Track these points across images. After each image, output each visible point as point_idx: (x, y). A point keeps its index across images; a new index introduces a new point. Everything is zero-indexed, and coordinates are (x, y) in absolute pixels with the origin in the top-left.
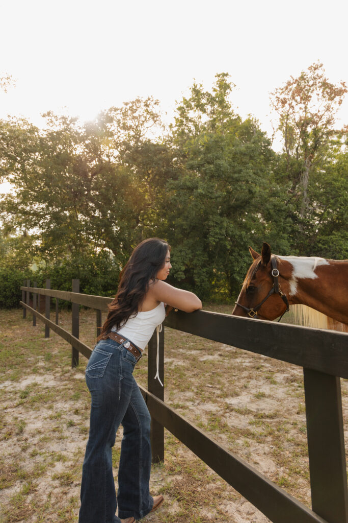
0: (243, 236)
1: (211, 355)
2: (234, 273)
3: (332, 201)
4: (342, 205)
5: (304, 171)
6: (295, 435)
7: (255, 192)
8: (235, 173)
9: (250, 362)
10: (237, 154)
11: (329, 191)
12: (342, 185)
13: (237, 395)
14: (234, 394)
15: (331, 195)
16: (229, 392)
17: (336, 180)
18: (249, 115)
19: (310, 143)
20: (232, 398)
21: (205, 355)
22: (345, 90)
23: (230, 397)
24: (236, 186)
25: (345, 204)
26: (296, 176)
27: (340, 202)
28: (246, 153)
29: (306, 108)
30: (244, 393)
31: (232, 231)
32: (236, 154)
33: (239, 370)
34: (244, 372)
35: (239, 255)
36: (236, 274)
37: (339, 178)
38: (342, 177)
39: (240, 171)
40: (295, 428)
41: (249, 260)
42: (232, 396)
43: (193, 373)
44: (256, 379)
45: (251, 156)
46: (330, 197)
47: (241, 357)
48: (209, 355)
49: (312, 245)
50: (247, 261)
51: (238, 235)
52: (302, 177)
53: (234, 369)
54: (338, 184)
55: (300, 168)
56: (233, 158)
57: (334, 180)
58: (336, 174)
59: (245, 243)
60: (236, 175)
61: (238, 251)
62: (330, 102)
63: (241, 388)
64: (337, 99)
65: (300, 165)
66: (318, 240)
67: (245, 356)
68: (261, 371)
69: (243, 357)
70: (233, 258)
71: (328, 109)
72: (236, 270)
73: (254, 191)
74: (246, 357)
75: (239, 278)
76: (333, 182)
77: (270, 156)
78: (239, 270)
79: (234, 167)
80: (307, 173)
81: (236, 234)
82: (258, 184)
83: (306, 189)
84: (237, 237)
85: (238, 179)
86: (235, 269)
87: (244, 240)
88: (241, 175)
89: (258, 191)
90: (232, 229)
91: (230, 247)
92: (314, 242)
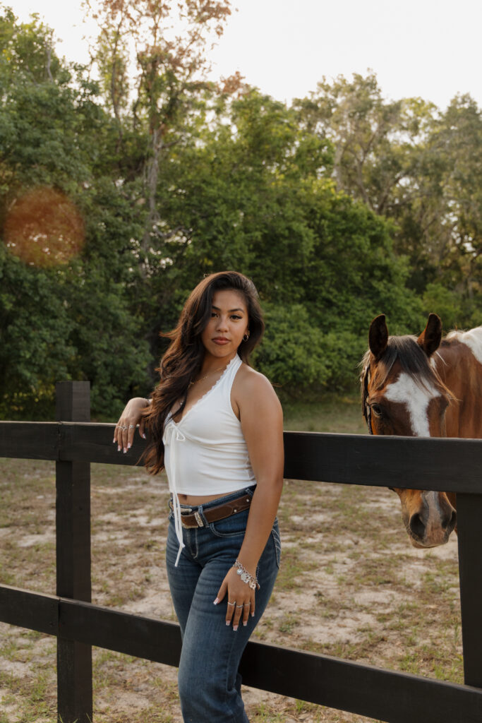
0: (40, 284)
1: (38, 533)
2: (19, 363)
3: (202, 223)
4: (219, 232)
5: (150, 155)
6: (279, 640)
7: (69, 192)
8: (26, 143)
9: (126, 538)
10: (30, 101)
11: (196, 202)
12: (221, 193)
13: (141, 596)
14: (135, 597)
15: (200, 211)
16: (125, 595)
17: (209, 184)
18: (34, 15)
19: (162, 101)
20: (134, 603)
21: (24, 535)
22: (227, 8)
23: (130, 602)
24: (29, 174)
25: (225, 230)
26: (133, 165)
27: (217, 226)
28: (49, 104)
29: (156, 27)
30: (151, 592)
31: (16, 272)
32: (26, 101)
33: (116, 553)
34: (128, 556)
35: (30, 323)
36: (22, 365)
37: (215, 180)
38: (218, 176)
39: (37, 144)
40: (272, 630)
41: (51, 335)
42: (134, 600)
43: (28, 572)
44: (158, 565)
45: (58, 112)
46: (198, 214)
47: (102, 530)
48: (33, 533)
49: (165, 306)
50: (48, 337)
51: (29, 282)
52: (147, 169)
53: (104, 553)
54: (212, 191)
55: (143, 149)
56: (20, 109)
57: (204, 181)
58: (206, 170)
59: (42, 298)
60: (29, 150)
61: (27, 315)
62: (198, 25)
63: (141, 583)
64: (212, 22)
65: (142, 143)
66: (177, 298)
67: (111, 527)
68: (156, 550)
69: (108, 531)
70: (17, 329)
71: (195, 37)
72: (25, 357)
73: (66, 189)
74: (114, 530)
75: (28, 374)
76: (203, 186)
77: (96, 118)
78: (30, 358)
79: (23, 130)
80: (156, 162)
81: (26, 279)
82: (74, 175)
83: (153, 193)
84: (26, 285)
85: (33, 158)
86: (22, 354)
87: (41, 292)
88: (40, 150)
89: (74, 190)
90: (15, 268)
91: (11, 305)
92: (169, 303)
